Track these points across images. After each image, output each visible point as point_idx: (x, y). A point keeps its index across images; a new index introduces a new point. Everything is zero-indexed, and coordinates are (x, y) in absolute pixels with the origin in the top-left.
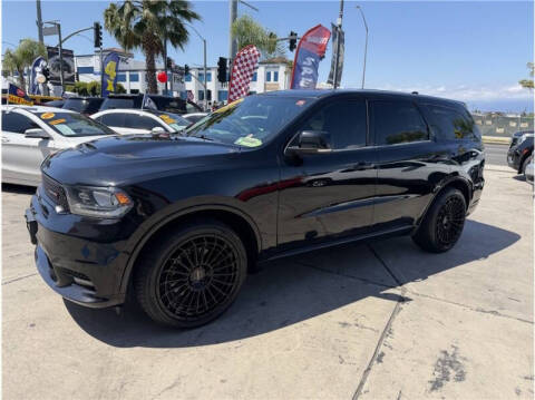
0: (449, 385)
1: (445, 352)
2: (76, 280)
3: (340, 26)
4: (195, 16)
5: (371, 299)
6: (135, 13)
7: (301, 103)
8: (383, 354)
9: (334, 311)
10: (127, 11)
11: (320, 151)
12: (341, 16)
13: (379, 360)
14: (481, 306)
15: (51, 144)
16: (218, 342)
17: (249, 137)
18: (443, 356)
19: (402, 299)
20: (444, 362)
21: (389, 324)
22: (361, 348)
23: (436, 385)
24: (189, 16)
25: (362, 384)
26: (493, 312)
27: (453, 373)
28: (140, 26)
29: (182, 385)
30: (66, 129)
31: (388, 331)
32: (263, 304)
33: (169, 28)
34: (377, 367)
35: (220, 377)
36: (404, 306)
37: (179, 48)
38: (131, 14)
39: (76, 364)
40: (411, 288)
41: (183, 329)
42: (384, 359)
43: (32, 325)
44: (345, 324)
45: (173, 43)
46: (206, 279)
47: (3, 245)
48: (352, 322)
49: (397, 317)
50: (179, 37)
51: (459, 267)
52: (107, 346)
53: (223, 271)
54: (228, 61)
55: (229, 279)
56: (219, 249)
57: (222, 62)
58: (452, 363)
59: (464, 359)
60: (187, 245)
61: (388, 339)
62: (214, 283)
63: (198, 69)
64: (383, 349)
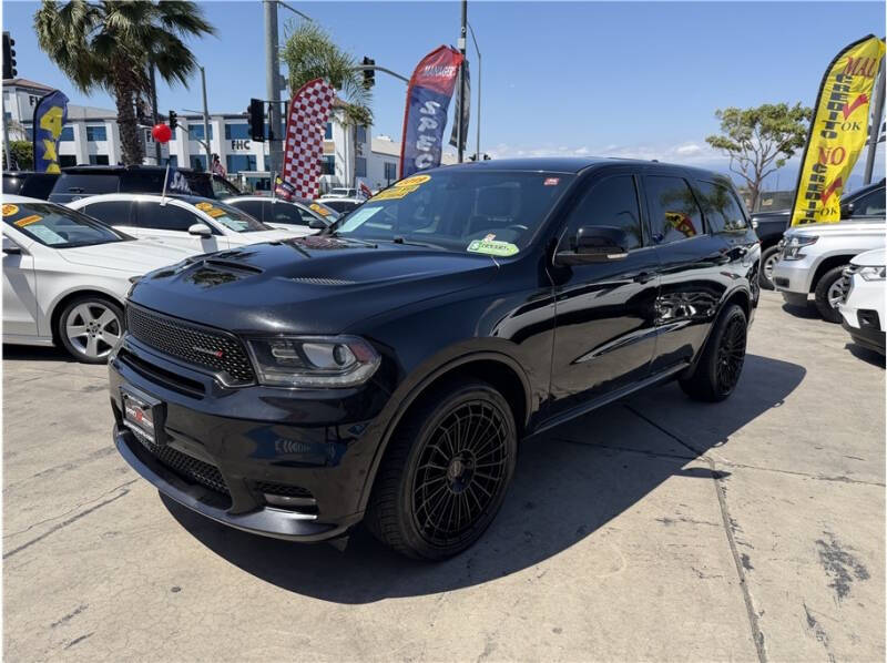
0: (855, 584)
1: (821, 542)
2: (270, 498)
3: (463, 51)
4: (206, 28)
5: (674, 480)
6: (94, 18)
7: (553, 181)
8: (746, 559)
9: (639, 504)
10: (77, 14)
11: (611, 257)
12: (464, 35)
13: (749, 567)
14: (827, 471)
15: (25, 262)
16: (505, 574)
17: (489, 239)
18: (820, 547)
19: (718, 475)
20: (829, 555)
21: (725, 514)
22: (712, 552)
23: (841, 588)
24: (192, 23)
25: (749, 603)
26: (841, 479)
27: (851, 571)
29: (501, 648)
30: (43, 231)
31: (730, 525)
32: (530, 506)
33: (158, 48)
34: (750, 576)
35: (549, 626)
36: (725, 483)
38: (86, 20)
39: (306, 643)
40: (716, 456)
41: (447, 558)
42: (752, 562)
43: (176, 590)
44: (667, 521)
46: (466, 474)
47: (7, 456)
48: (672, 516)
49: (727, 501)
50: (177, 62)
51: (757, 419)
52: (334, 606)
53: (488, 459)
54: (266, 106)
55: (496, 471)
56: (485, 422)
57: (256, 106)
58: (840, 556)
59: (851, 548)
60: (449, 422)
61: (737, 534)
62: (477, 478)
63: (189, 118)
64: (741, 550)
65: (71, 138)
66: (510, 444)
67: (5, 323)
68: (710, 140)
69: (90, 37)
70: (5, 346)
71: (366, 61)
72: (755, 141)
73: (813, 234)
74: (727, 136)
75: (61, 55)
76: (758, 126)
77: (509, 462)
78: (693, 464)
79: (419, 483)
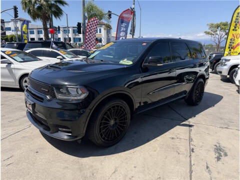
0: (223, 158)
1: (216, 145)
2: (60, 129)
3: (134, 8)
4: (66, 4)
5: (178, 127)
6: (37, 2)
7: (145, 44)
8: (193, 149)
9: (166, 133)
11: (158, 65)
12: (134, 4)
13: (193, 151)
14: (222, 126)
15: (12, 66)
16: (124, 151)
17: (125, 60)
18: (215, 147)
19: (190, 126)
20: (217, 149)
21: (190, 137)
22: (183, 147)
23: (218, 159)
24: (62, 3)
25: (191, 161)
26: (226, 128)
27: (222, 154)
28: (40, 8)
29: (119, 171)
30: (17, 58)
31: (191, 140)
32: (135, 133)
33: (53, 9)
34: (193, 154)
35: (133, 166)
36: (192, 128)
37: (58, 18)
39: (68, 167)
40: (191, 121)
41: (109, 146)
42: (194, 151)
43: (37, 152)
44: (173, 138)
45: (55, 16)
46: (116, 123)
47: (2, 116)
48: (175, 137)
49: (192, 133)
51: (206, 111)
52: (77, 158)
53: (122, 120)
54: (82, 24)
55: (124, 123)
56: (121, 110)
57: (79, 24)
58: (220, 150)
59: (224, 147)
60: (109, 110)
61: (192, 142)
62: (119, 125)
63: (64, 28)
64: (192, 147)
65: (34, 33)
66: (129, 116)
67: (2, 82)
68: (205, 32)
69: (36, 7)
70: (1, 87)
71: (109, 12)
72: (218, 32)
73: (229, 59)
74: (210, 31)
75: (29, 12)
76: (219, 28)
77: (128, 121)
78: (184, 123)
79: (100, 126)
